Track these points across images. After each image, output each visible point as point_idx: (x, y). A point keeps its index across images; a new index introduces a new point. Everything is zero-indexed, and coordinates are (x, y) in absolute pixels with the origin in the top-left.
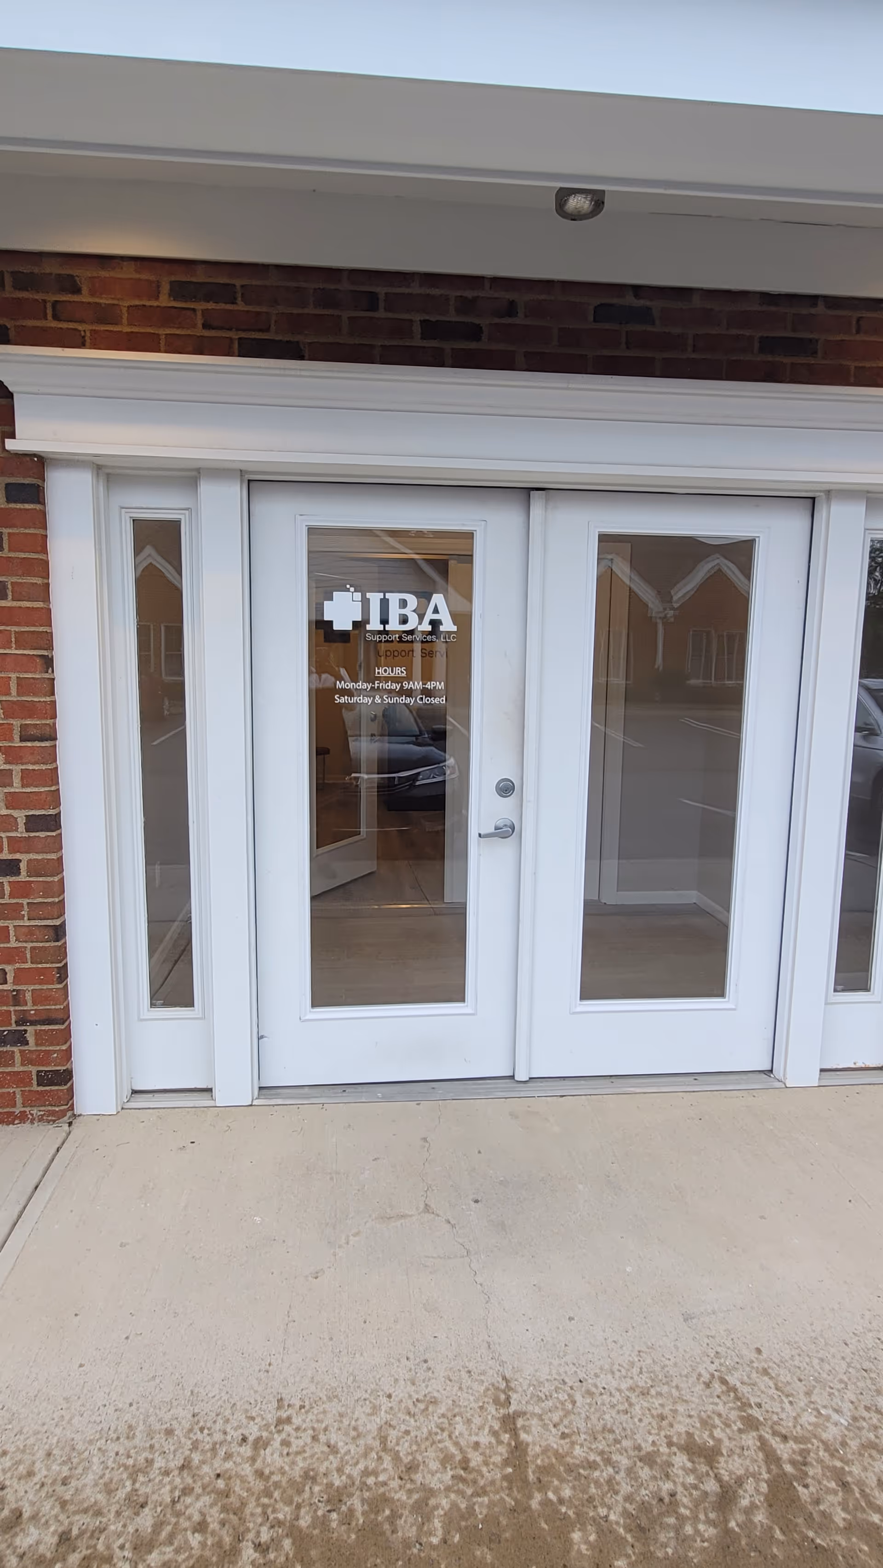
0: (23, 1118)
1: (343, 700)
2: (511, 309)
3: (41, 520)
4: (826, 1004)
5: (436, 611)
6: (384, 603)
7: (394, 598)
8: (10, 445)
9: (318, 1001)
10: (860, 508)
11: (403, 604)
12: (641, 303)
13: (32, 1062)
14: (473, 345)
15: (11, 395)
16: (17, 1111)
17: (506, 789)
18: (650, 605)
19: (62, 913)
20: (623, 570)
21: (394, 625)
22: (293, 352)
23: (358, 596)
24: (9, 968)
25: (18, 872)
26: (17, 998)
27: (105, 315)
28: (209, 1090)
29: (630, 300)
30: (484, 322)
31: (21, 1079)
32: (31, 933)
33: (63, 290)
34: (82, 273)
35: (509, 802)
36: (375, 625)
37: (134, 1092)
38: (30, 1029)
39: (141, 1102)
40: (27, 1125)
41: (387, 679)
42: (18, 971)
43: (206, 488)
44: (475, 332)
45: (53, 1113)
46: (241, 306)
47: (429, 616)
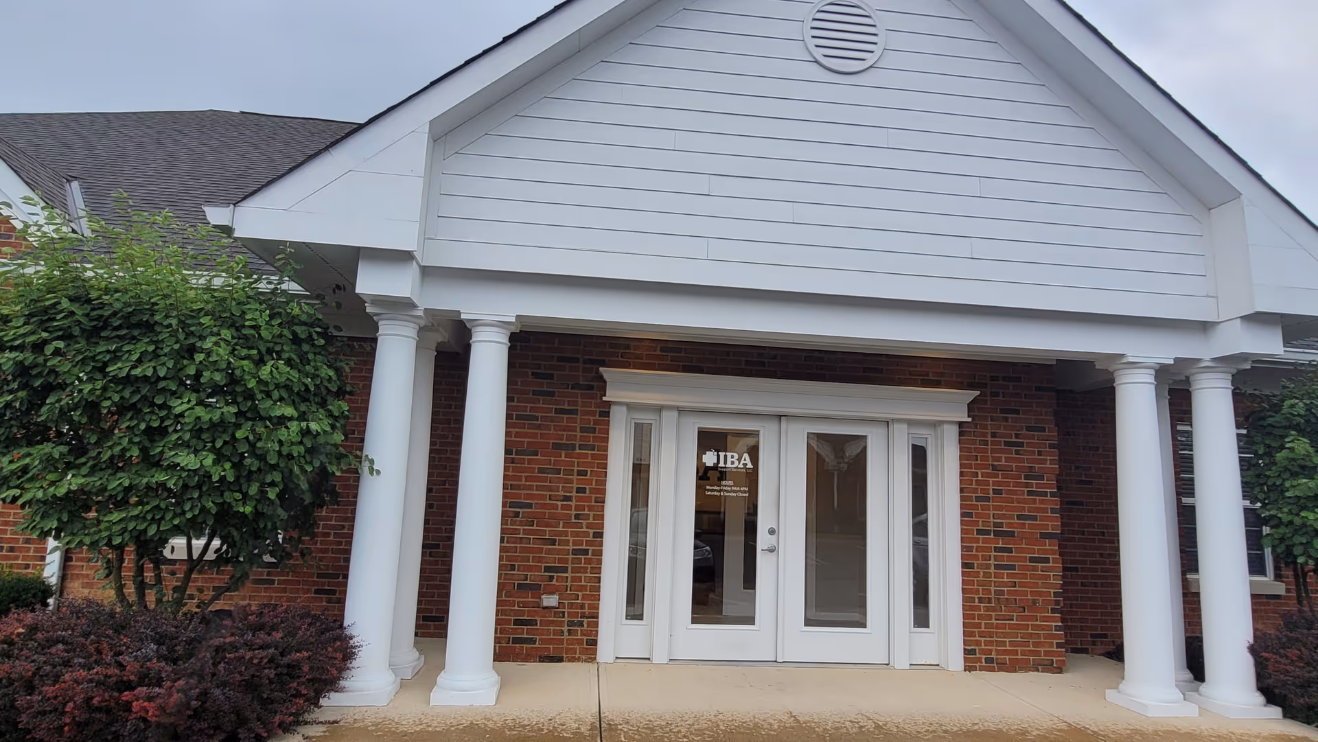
0: (578, 660)
1: (709, 493)
2: (775, 357)
3: (608, 423)
4: (910, 633)
5: (745, 460)
6: (726, 457)
7: (729, 455)
8: (604, 399)
9: (694, 621)
10: (905, 426)
11: (732, 457)
12: (820, 355)
13: (585, 635)
14: (763, 368)
15: (605, 382)
16: (577, 656)
17: (772, 532)
18: (827, 460)
19: (600, 573)
20: (814, 444)
21: (729, 465)
22: (700, 370)
23: (716, 453)
24: (580, 594)
25: (588, 554)
26: (582, 607)
27: (639, 357)
28: (649, 659)
29: (816, 354)
30: (766, 361)
31: (580, 642)
32: (590, 579)
33: (625, 349)
34: (632, 344)
35: (774, 537)
36: (722, 464)
37: (617, 658)
38: (586, 620)
39: (618, 661)
40: (580, 663)
41: (726, 486)
42: (583, 595)
43: (665, 414)
44: (763, 364)
45: (590, 658)
46: (683, 355)
47: (742, 462)
